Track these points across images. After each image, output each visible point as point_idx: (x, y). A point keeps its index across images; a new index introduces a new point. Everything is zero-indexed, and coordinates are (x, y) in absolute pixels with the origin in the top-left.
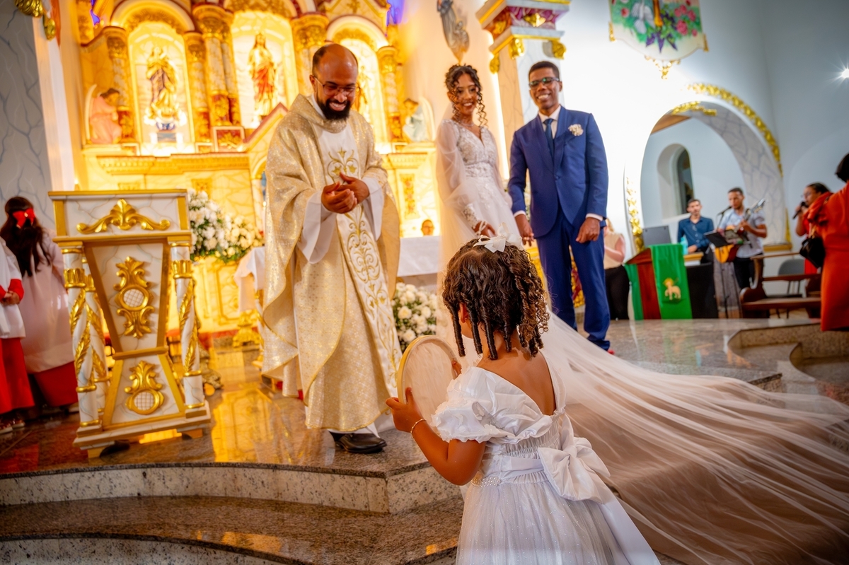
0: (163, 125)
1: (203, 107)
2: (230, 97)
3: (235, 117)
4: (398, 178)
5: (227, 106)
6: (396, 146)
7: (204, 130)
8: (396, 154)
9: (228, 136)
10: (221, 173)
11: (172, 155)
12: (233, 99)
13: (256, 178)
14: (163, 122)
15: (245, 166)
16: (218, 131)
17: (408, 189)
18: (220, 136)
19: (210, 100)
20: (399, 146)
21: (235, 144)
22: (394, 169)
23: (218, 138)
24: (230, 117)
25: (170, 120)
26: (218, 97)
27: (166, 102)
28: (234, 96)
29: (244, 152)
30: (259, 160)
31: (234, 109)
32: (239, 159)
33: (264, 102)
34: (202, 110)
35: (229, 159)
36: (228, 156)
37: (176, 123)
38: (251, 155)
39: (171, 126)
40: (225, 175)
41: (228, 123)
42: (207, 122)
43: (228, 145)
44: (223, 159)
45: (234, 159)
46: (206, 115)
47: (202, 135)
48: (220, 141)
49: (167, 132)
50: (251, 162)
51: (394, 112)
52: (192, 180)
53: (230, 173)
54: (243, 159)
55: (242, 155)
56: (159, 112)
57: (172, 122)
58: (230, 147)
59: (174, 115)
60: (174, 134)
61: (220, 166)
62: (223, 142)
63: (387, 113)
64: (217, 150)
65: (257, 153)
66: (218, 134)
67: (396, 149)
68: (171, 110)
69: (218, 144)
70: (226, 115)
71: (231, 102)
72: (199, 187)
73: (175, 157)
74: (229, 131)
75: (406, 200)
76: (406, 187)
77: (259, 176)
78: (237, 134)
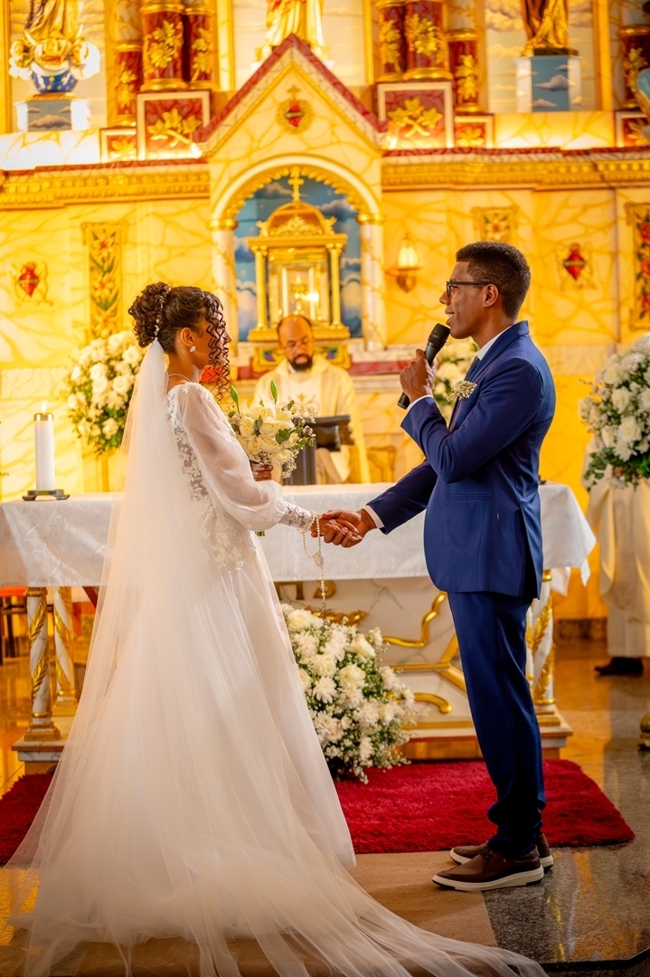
0: (46, 79)
1: (130, 42)
2: (189, 11)
3: (200, 64)
4: (622, 213)
5: (177, 42)
6: (626, 123)
7: (125, 97)
8: (625, 150)
9: (173, 118)
10: (150, 207)
11: (39, 170)
12: (196, 17)
13: (222, 227)
14: (45, 74)
15: (202, 194)
16: (147, 103)
17: (643, 246)
18: (152, 118)
19: (144, 23)
20: (634, 120)
21: (187, 136)
22: (612, 188)
23: (148, 123)
24: (184, 66)
25: (64, 66)
26: (158, 20)
27: (58, 21)
28: (201, 10)
29: (200, 161)
30: (232, 180)
31: (199, 44)
32: (187, 176)
33: (286, 12)
34: (125, 48)
35: (165, 175)
36: (162, 169)
37: (75, 72)
38: (214, 168)
39: (65, 80)
40: (154, 214)
41: (177, 83)
42: (133, 78)
43: (171, 138)
44: (151, 176)
45: (176, 178)
46: (134, 61)
47: (121, 112)
48: (151, 129)
49: (52, 98)
50: (212, 184)
51: (636, 26)
52: (84, 226)
53: (168, 208)
54: (198, 175)
55: (196, 168)
56: (38, 52)
57: (67, 72)
58: (173, 144)
59: (70, 56)
60: (68, 103)
61: (144, 193)
62: (160, 133)
63: (616, 23)
64: (142, 157)
65: (228, 162)
66: (146, 113)
67: (627, 130)
68: (63, 43)
69: (148, 136)
70: (174, 61)
71: (191, 27)
72: (97, 244)
73: (44, 174)
74: (176, 102)
75: (639, 276)
76: (640, 241)
77: (229, 223)
78: (193, 110)
